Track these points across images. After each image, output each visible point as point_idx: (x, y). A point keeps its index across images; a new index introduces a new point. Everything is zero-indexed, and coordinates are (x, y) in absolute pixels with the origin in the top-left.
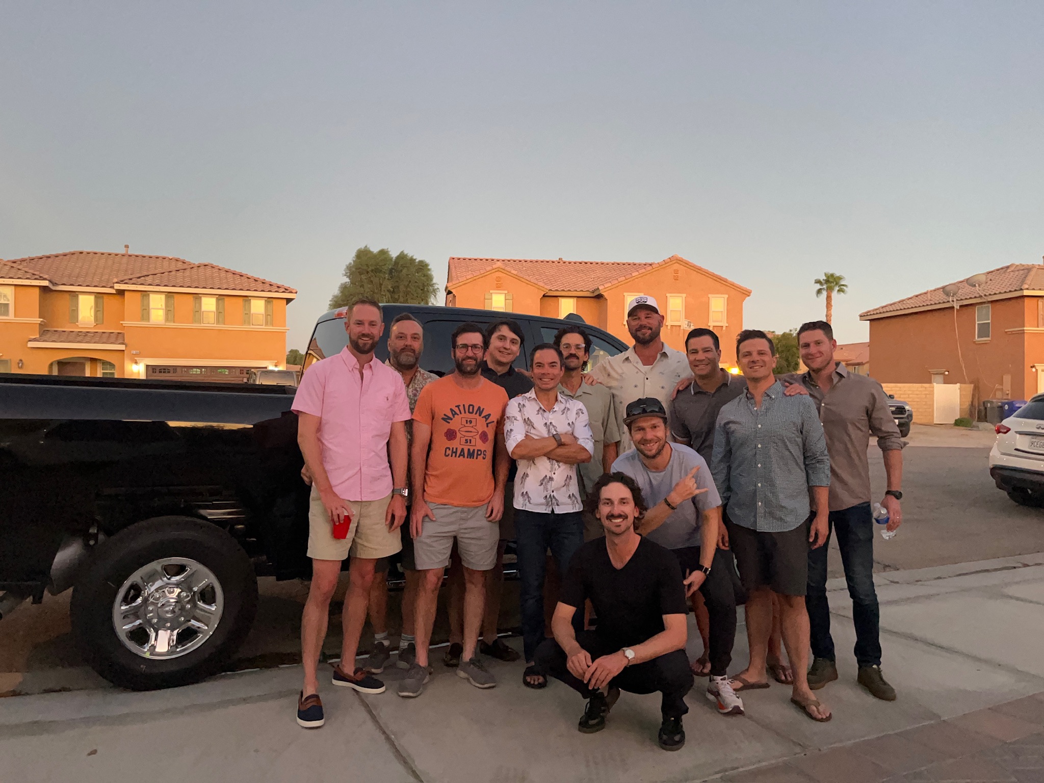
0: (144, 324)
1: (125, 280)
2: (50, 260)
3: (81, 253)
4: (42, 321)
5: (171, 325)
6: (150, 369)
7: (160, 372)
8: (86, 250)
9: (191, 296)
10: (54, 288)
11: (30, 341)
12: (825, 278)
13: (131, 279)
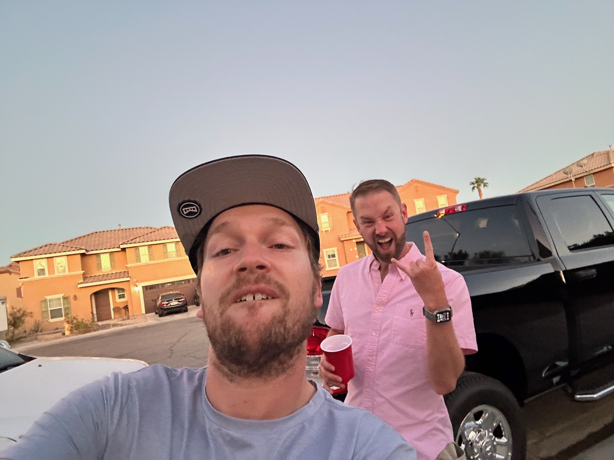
0: (138, 264)
1: (125, 242)
2: (81, 240)
3: (96, 233)
4: (83, 272)
5: (153, 262)
6: (144, 288)
7: (150, 289)
8: (98, 231)
9: (161, 245)
10: (87, 253)
11: (79, 284)
12: (475, 181)
13: (128, 241)
